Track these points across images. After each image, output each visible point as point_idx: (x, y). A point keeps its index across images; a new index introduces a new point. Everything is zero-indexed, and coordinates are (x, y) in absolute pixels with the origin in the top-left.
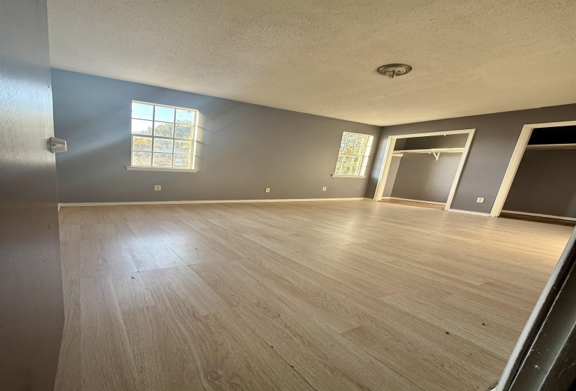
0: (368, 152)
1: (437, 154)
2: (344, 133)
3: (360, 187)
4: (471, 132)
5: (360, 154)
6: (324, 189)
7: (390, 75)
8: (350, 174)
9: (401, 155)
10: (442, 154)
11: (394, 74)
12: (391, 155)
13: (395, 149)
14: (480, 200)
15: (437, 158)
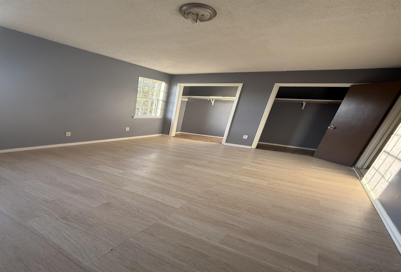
0: (162, 96)
1: (213, 100)
2: (141, 79)
3: (158, 125)
4: (240, 86)
5: (154, 97)
6: (128, 129)
7: (194, 19)
8: (148, 116)
9: (187, 100)
10: (216, 101)
11: (198, 18)
12: (180, 99)
13: (183, 95)
14: (245, 137)
15: (213, 103)
